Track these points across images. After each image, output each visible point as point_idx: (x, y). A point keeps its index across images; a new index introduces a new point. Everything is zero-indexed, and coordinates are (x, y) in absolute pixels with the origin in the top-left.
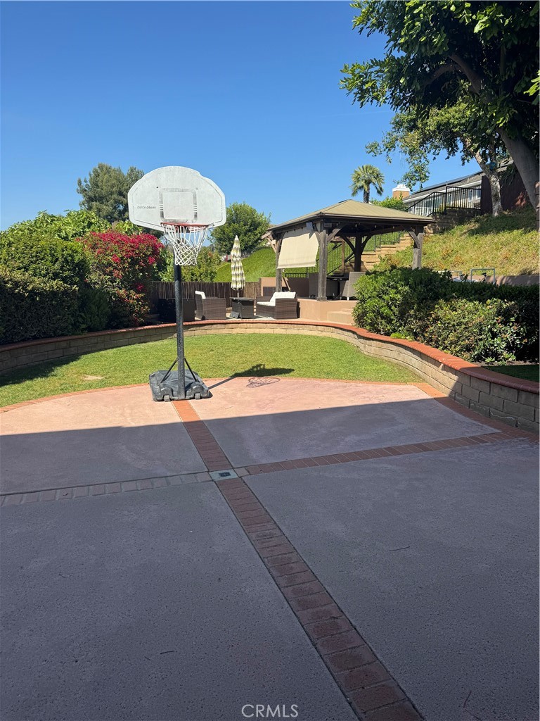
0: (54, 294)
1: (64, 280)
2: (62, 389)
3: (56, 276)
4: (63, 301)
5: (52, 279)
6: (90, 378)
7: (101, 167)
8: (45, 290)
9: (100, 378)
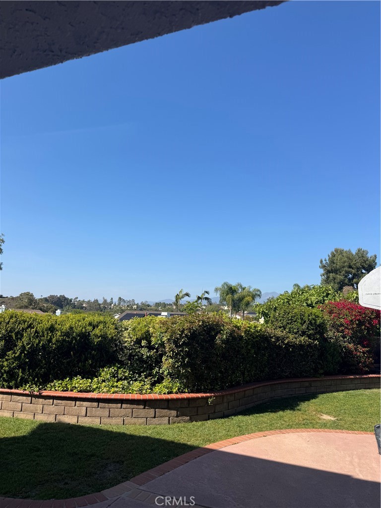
0: (301, 346)
1: (309, 336)
2: (304, 424)
3: (304, 333)
4: (308, 352)
5: (301, 335)
6: (326, 417)
7: (336, 250)
8: (296, 344)
9: (333, 419)
